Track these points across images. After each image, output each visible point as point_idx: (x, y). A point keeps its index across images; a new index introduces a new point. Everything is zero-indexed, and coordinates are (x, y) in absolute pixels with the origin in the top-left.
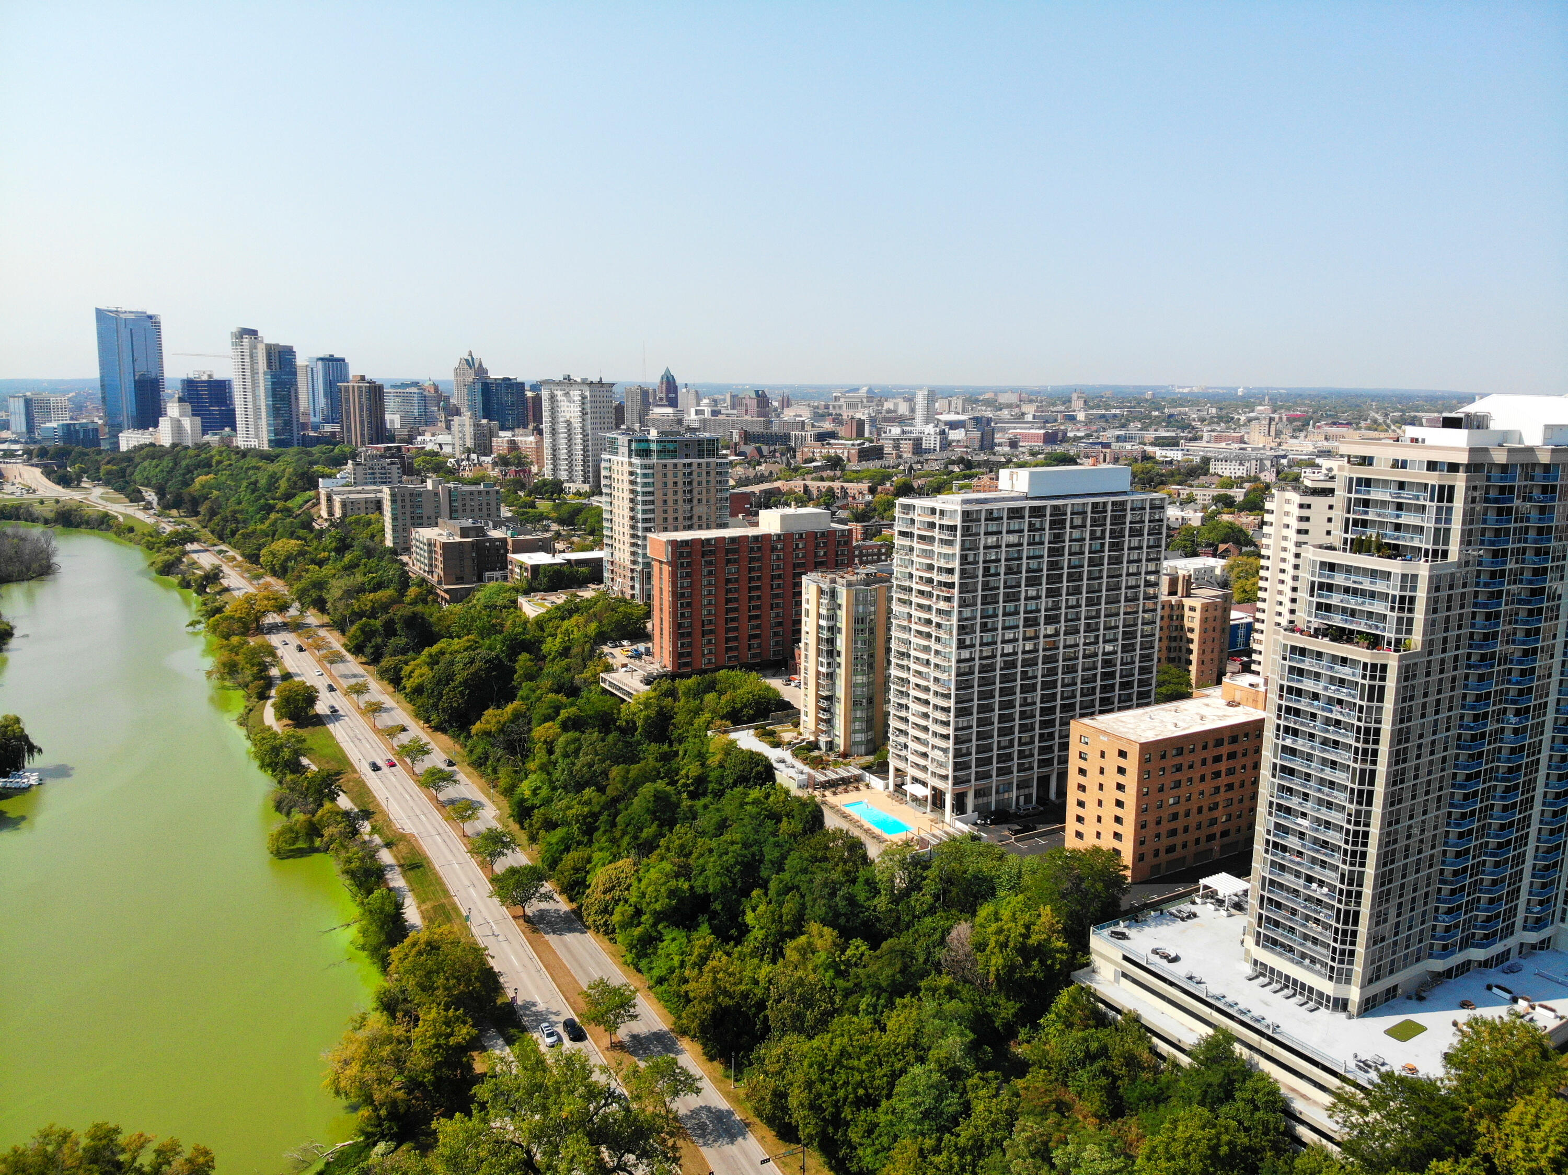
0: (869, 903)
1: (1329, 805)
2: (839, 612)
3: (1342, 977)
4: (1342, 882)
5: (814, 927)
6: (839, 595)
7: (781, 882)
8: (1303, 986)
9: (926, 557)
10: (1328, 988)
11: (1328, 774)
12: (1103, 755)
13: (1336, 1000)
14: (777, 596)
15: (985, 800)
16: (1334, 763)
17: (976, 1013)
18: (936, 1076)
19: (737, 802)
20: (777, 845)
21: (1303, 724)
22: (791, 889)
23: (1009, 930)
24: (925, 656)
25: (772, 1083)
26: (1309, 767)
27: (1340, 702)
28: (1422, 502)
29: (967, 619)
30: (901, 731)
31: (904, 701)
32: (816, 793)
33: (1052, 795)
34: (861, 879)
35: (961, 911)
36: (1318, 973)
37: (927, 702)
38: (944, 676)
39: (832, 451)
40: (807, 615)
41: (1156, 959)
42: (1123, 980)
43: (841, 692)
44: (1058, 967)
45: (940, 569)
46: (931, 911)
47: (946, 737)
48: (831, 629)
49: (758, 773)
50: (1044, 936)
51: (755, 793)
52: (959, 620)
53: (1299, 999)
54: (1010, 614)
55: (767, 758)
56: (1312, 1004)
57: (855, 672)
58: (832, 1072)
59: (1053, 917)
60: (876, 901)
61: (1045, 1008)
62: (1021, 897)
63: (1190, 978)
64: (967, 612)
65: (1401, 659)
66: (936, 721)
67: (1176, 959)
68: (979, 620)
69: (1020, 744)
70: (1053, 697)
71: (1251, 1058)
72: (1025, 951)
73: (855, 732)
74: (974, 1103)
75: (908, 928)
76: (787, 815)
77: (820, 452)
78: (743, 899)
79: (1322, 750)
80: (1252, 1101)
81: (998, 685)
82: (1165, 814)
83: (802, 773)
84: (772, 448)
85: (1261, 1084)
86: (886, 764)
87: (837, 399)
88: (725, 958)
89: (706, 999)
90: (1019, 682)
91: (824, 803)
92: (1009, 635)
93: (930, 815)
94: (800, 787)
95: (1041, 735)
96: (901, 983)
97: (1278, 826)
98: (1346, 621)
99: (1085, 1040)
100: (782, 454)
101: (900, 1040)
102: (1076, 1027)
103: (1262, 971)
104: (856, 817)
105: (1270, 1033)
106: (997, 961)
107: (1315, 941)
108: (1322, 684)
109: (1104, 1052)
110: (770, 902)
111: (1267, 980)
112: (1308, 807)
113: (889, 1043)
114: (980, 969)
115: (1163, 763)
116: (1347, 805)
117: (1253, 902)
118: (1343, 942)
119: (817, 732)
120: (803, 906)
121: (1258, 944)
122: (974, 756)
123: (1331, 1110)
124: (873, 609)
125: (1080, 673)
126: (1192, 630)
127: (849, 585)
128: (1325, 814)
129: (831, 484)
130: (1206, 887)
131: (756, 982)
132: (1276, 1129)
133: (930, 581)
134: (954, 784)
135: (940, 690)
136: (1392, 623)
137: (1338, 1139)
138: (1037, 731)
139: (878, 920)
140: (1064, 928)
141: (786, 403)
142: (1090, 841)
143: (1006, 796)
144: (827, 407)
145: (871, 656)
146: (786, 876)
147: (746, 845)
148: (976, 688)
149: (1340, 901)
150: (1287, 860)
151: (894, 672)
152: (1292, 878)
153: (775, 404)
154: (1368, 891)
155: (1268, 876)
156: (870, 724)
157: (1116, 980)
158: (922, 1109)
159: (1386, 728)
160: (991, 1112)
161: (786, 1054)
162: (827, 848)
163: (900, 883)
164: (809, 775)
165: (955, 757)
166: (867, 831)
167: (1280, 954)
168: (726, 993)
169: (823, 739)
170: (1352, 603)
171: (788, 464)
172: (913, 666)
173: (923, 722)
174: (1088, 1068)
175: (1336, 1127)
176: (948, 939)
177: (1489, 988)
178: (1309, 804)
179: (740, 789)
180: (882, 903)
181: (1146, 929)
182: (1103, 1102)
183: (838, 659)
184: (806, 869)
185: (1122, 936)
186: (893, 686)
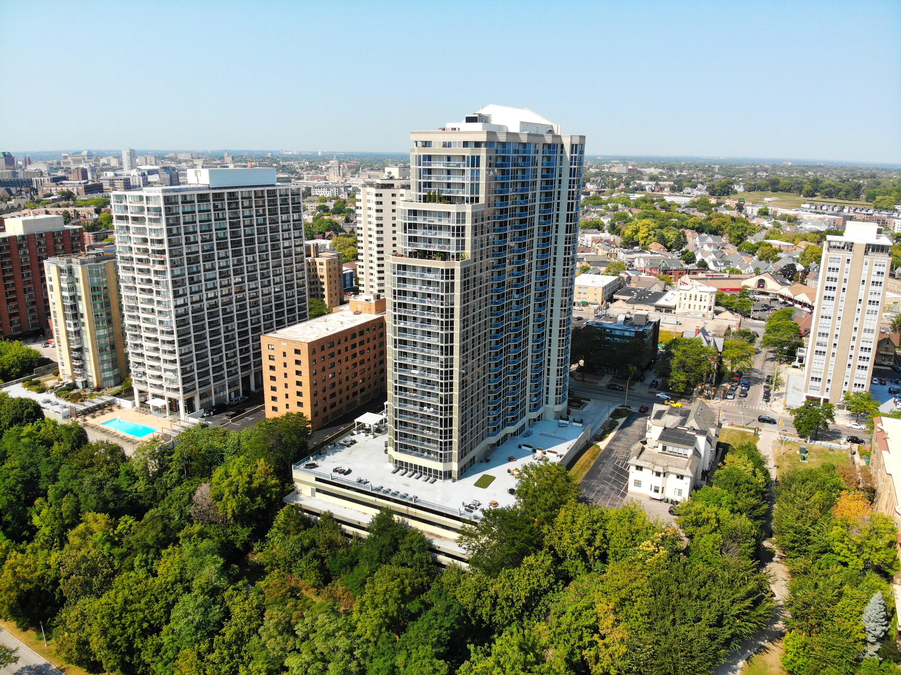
0: (131, 488)
1: (429, 359)
2: (77, 284)
3: (446, 458)
4: (441, 403)
5: (89, 516)
6: (75, 271)
7: (57, 489)
8: (425, 469)
9: (140, 234)
10: (439, 466)
11: (427, 340)
12: (285, 354)
13: (445, 473)
14: (29, 282)
15: (207, 399)
16: (429, 333)
17: (222, 542)
18: (200, 599)
19: (14, 438)
20: (49, 463)
21: (410, 313)
22: (66, 493)
23: (237, 482)
24: (150, 307)
25: (75, 636)
26: (415, 337)
27: (429, 295)
28: (462, 168)
29: (178, 276)
30: (139, 364)
31: (138, 342)
32: (79, 419)
33: (253, 388)
34: (122, 473)
35: (202, 477)
36: (433, 459)
37: (156, 340)
38: (166, 319)
39: (65, 189)
40: (52, 289)
41: (336, 475)
42: (317, 494)
43: (88, 343)
44: (274, 497)
45: (152, 241)
46: (179, 482)
47: (174, 362)
48: (73, 298)
49: (29, 413)
50: (263, 479)
51: (28, 429)
52: (173, 277)
53: (424, 477)
54: (209, 270)
55: (34, 402)
56: (432, 479)
57: (98, 328)
58: (120, 618)
59: (266, 465)
60: (136, 485)
61: (269, 526)
62: (242, 457)
63: (360, 481)
64: (177, 271)
65: (462, 264)
66: (165, 352)
67: (349, 472)
68: (187, 276)
69: (227, 358)
70: (245, 324)
71: (403, 520)
72: (251, 493)
73: (104, 371)
74: (232, 609)
75: (163, 497)
76: (58, 440)
77: (56, 190)
78: (28, 508)
79: (422, 327)
80: (411, 549)
81: (207, 321)
82: (328, 384)
83: (65, 407)
84: (19, 189)
85: (414, 537)
86: (131, 389)
87: (65, 157)
88: (19, 556)
89: (10, 589)
90: (221, 317)
91: (86, 425)
92: (210, 285)
93: (169, 418)
94: (65, 417)
95: (241, 350)
96: (164, 539)
97: (401, 377)
98: (426, 246)
99: (300, 540)
100: (27, 192)
101: (169, 579)
102: (292, 533)
103: (400, 465)
104: (113, 430)
105: (413, 503)
106: (232, 505)
107: (429, 441)
108: (418, 287)
109: (313, 544)
110: (51, 506)
111: (404, 471)
112: (417, 362)
113: (161, 585)
114: (220, 513)
115: (323, 353)
116: (440, 356)
117: (390, 425)
118: (446, 438)
119: (74, 376)
120: (78, 503)
121: (396, 450)
122: (196, 371)
123: (459, 542)
124: (104, 279)
125: (261, 306)
126: (322, 277)
127: (83, 263)
128: (427, 364)
129: (66, 209)
130: (359, 423)
131: (49, 567)
132: (428, 562)
133: (146, 251)
134: (184, 393)
135: (165, 329)
136: (453, 244)
137: (467, 558)
138: (238, 348)
139: (140, 497)
140: (275, 471)
141: (28, 161)
142: (282, 412)
143: (222, 394)
144: (59, 163)
145: (109, 314)
146: (61, 484)
147: (24, 468)
148: (191, 325)
149: (441, 414)
150: (409, 396)
151: (127, 322)
152: (412, 406)
153: (20, 163)
154: (456, 405)
155: (398, 408)
156: (115, 363)
157: (313, 495)
158: (195, 624)
159: (457, 307)
160: (245, 611)
161: (82, 614)
162: (92, 457)
163: (153, 467)
164: (71, 408)
165: (182, 374)
166: (123, 438)
167: (410, 453)
168: (25, 581)
169: (79, 381)
170: (430, 234)
171: (32, 198)
172: (142, 315)
173: (155, 354)
174: (305, 558)
175: (464, 552)
176: (194, 498)
177: (520, 447)
178: (418, 361)
179: (15, 427)
180: (141, 486)
181: (327, 458)
182: (317, 577)
183: (82, 320)
184: (76, 475)
185: (314, 466)
186: (128, 333)
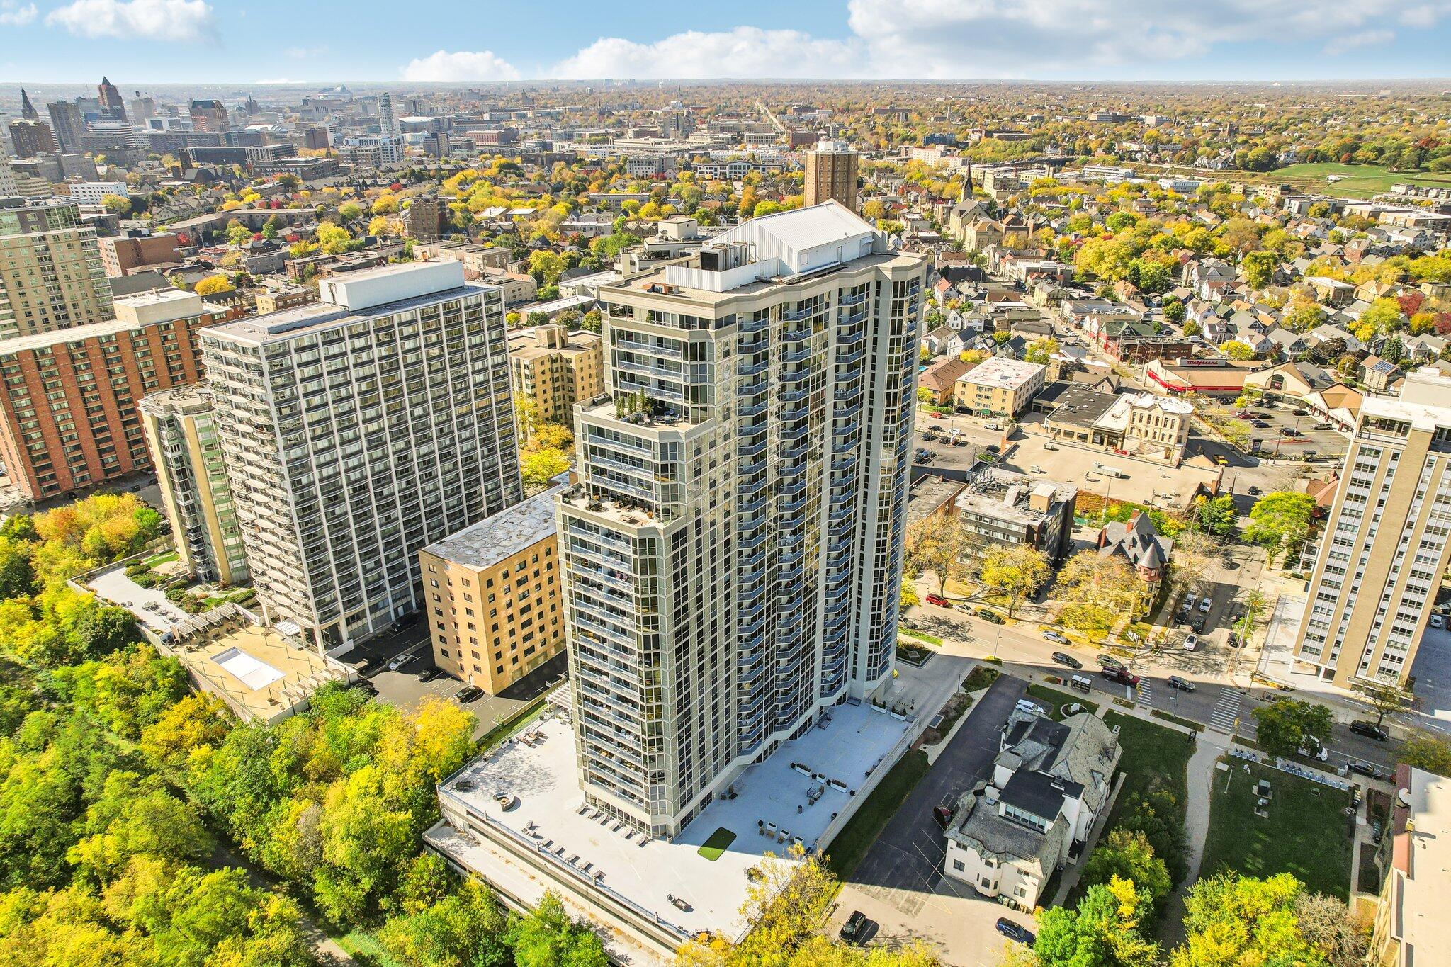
1: (625, 667)
2: (183, 442)
3: (655, 809)
4: (644, 731)
8: (627, 816)
10: (647, 819)
11: (620, 639)
12: (450, 583)
13: (655, 828)
15: (360, 623)
16: (623, 629)
26: (603, 631)
28: (677, 359)
29: (297, 459)
30: (260, 573)
36: (637, 805)
39: (285, 170)
48: (179, 460)
52: (288, 462)
54: (349, 441)
65: (667, 531)
69: (388, 561)
70: (395, 529)
79: (611, 617)
82: (518, 624)
83: (173, 620)
90: (374, 504)
92: (353, 462)
95: (410, 546)
98: (620, 487)
105: (593, 885)
107: (630, 780)
108: (601, 556)
111: (598, 810)
115: (507, 582)
116: (638, 666)
119: (192, 565)
121: (586, 779)
122: (338, 588)
125: (440, 477)
127: (186, 412)
129: (276, 211)
133: (250, 422)
134: (321, 620)
136: (658, 491)
138: (404, 543)
142: (454, 659)
143: (382, 612)
148: (325, 525)
149: (645, 748)
150: (598, 711)
152: (604, 727)
165: (315, 596)
167: (605, 789)
169: (201, 571)
170: (623, 469)
177: (793, 766)
178: (608, 665)
185: (468, 786)
